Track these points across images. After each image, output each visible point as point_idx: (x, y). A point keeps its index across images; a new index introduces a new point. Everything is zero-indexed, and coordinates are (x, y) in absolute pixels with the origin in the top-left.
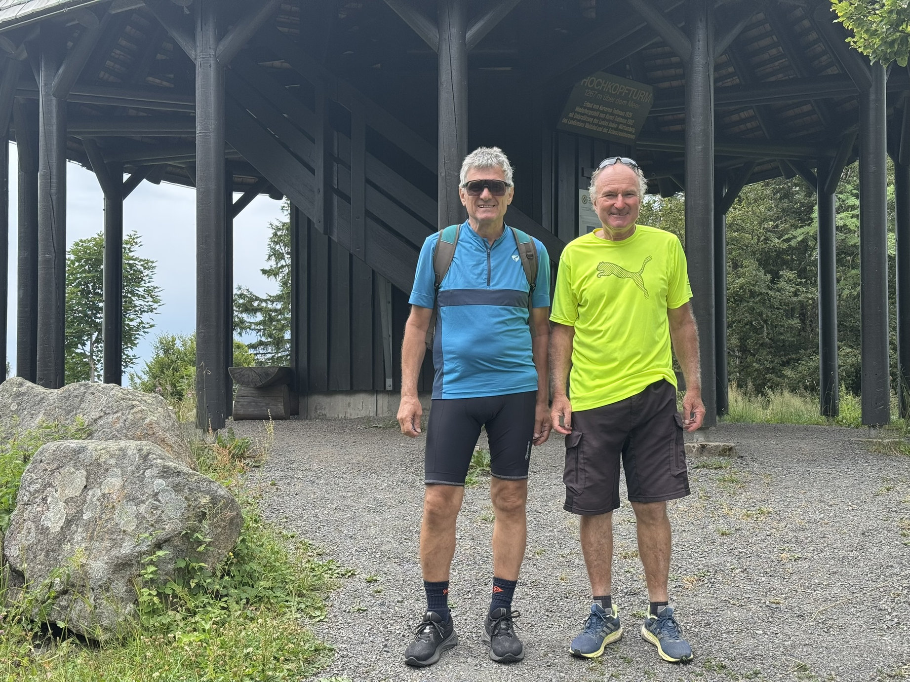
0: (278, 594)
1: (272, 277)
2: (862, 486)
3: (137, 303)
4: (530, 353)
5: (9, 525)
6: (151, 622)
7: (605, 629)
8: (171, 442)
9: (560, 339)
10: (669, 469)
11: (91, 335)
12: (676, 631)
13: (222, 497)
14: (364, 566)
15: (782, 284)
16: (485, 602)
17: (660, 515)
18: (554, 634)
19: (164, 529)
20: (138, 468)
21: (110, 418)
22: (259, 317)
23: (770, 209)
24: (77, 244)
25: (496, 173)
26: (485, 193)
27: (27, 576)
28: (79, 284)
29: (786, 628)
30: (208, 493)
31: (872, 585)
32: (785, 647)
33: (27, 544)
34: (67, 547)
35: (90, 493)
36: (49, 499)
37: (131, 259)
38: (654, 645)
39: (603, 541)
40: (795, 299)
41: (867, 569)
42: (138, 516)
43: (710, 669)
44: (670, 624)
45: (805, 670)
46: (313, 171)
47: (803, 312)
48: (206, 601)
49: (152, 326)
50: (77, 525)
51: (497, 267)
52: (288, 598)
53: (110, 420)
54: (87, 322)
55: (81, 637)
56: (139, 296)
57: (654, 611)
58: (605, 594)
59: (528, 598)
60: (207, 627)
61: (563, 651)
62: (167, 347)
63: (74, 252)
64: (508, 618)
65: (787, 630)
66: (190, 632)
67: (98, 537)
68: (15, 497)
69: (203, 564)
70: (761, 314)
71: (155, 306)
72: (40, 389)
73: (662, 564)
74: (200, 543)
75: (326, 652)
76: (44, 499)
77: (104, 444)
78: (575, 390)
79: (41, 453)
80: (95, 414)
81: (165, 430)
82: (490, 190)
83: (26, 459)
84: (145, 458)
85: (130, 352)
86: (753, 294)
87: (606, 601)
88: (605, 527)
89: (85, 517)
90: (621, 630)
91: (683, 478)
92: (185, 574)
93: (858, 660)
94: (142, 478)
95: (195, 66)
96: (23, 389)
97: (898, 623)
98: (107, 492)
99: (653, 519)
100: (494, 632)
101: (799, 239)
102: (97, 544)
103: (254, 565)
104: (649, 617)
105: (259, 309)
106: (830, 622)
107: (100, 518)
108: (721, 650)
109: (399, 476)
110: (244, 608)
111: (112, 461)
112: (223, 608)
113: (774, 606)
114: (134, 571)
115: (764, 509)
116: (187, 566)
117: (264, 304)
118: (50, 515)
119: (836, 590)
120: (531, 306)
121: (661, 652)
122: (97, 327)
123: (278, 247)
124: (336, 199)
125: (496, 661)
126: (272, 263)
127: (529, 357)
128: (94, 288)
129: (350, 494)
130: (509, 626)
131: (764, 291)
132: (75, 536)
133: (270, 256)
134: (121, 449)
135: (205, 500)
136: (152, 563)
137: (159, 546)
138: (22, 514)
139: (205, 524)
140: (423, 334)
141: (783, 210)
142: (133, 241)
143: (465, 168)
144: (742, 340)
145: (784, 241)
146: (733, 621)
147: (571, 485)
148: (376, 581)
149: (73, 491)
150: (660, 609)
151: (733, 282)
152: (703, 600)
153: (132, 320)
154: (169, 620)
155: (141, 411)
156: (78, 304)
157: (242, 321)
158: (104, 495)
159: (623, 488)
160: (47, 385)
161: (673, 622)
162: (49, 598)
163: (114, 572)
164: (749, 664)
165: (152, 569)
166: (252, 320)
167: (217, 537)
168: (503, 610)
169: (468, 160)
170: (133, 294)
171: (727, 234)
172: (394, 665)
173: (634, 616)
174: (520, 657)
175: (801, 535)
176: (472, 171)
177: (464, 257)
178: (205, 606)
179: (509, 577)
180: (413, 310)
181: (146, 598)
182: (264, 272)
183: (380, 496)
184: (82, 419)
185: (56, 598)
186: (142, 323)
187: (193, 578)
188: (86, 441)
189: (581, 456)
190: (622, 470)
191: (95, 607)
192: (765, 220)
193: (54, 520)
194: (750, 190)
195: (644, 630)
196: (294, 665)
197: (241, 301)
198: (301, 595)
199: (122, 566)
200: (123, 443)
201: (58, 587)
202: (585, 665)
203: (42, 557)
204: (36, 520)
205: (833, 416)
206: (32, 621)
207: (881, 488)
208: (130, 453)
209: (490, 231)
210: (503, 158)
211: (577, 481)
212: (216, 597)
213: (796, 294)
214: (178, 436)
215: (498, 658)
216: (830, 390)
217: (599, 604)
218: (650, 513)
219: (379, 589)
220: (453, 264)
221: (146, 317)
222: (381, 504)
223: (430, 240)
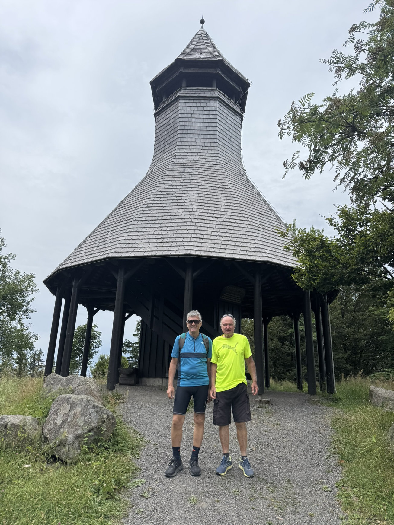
0: (125, 448)
1: (136, 337)
2: (308, 415)
3: (95, 345)
4: (207, 372)
5: (45, 421)
6: (85, 457)
7: (227, 465)
8: (97, 396)
9: (213, 368)
10: (245, 412)
11: (80, 355)
12: (249, 466)
13: (111, 415)
14: (153, 439)
15: (285, 346)
16: (190, 453)
17: (243, 427)
18: (211, 466)
19: (92, 425)
20: (86, 405)
21: (80, 387)
22: (131, 349)
23: (281, 324)
24: (79, 327)
25: (196, 318)
26: (193, 324)
27: (48, 439)
28: (78, 339)
29: (284, 465)
30: (106, 414)
31: (310, 451)
32: (283, 472)
33: (50, 428)
34: (62, 430)
35: (71, 412)
36: (58, 414)
37: (94, 331)
38: (242, 471)
39: (226, 435)
40: (289, 351)
41: (309, 445)
42: (85, 421)
43: (259, 480)
44: (247, 464)
45: (289, 481)
46: (148, 310)
47: (292, 355)
48: (103, 450)
49: (98, 352)
50: (66, 423)
51: (197, 345)
52: (128, 450)
53: (80, 388)
54: (79, 350)
55: (62, 461)
56: (95, 343)
57: (242, 459)
58: (227, 453)
59: (204, 452)
60: (102, 460)
61: (214, 472)
62: (102, 358)
63: (78, 329)
64: (197, 460)
65: (284, 466)
66: (97, 461)
67: (71, 427)
68: (48, 412)
69: (103, 438)
70: (279, 355)
71: (100, 346)
72: (60, 377)
73: (245, 443)
74: (102, 430)
75: (139, 470)
76: (57, 414)
77: (76, 396)
78: (217, 385)
79: (58, 398)
80: (75, 386)
81: (96, 392)
82: (195, 323)
83: (53, 400)
84: (88, 402)
85: (90, 360)
86: (277, 349)
87: (228, 455)
88: (227, 430)
89: (68, 420)
90: (232, 465)
91: (249, 415)
92: (97, 441)
93: (306, 478)
94: (87, 408)
95: (117, 281)
96: (55, 377)
97: (318, 465)
98: (76, 412)
99: (241, 428)
100: (192, 465)
101: (289, 333)
102: (71, 430)
103: (119, 438)
104: (241, 461)
105: (131, 346)
106: (297, 464)
107: (73, 421)
108: (263, 473)
109: (167, 407)
110: (114, 453)
111: (79, 402)
112: (108, 453)
113: (280, 457)
114: (81, 439)
115: (278, 423)
116: (98, 438)
117: (133, 345)
118: (58, 419)
119: (299, 452)
120: (207, 357)
121: (244, 474)
122: (82, 352)
123: (138, 328)
124: (154, 318)
125: (192, 475)
126: (137, 332)
127: (206, 374)
128: (82, 340)
129: (151, 413)
130: (197, 463)
131: (280, 348)
132: (65, 427)
133: (136, 330)
134: (82, 399)
135: (105, 416)
136: (87, 437)
137: (89, 431)
138: (49, 418)
139: (104, 425)
140: (175, 366)
141: (285, 324)
142: (95, 326)
143: (188, 316)
144: (274, 363)
145: (285, 333)
146: (267, 463)
147: (215, 416)
148: (156, 445)
149: (66, 412)
150: (245, 458)
151: (271, 345)
152: (259, 455)
153: (92, 350)
154: (90, 456)
155: (89, 385)
156: (77, 345)
157: (126, 350)
158: (75, 413)
159: (232, 418)
160: (63, 376)
161: (249, 463)
162: (54, 447)
163: (75, 439)
164: (272, 478)
165: (87, 439)
166: (129, 350)
167: (108, 429)
168: (195, 457)
169: (189, 314)
170: (94, 342)
171: (268, 331)
172: (160, 475)
173: (237, 460)
174: (200, 474)
175: (289, 433)
176: (190, 317)
177: (188, 343)
178: (102, 452)
179: (198, 446)
180: (172, 359)
181: (84, 448)
182: (134, 335)
183: (160, 414)
184: (72, 387)
185: (56, 447)
186: (95, 351)
187: (99, 442)
188: (72, 395)
189: (218, 406)
190: (232, 412)
191: (68, 451)
192: (279, 327)
193: (59, 421)
194: (274, 318)
195: (239, 465)
196: (128, 474)
197: (126, 344)
198: (133, 449)
199: (77, 437)
200: (83, 396)
201: (57, 444)
202: (220, 477)
203: (54, 433)
204: (54, 420)
205: (301, 389)
206: (48, 455)
207: (314, 416)
208: (84, 400)
209: (195, 335)
210: (199, 313)
211: (217, 415)
212: (106, 448)
213: (289, 349)
214: (100, 393)
215: (193, 474)
216: (300, 381)
217: (225, 456)
218: (241, 426)
219: (157, 447)
220: (184, 345)
221: (97, 349)
222: (160, 417)
223: (178, 337)
